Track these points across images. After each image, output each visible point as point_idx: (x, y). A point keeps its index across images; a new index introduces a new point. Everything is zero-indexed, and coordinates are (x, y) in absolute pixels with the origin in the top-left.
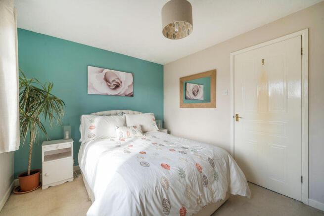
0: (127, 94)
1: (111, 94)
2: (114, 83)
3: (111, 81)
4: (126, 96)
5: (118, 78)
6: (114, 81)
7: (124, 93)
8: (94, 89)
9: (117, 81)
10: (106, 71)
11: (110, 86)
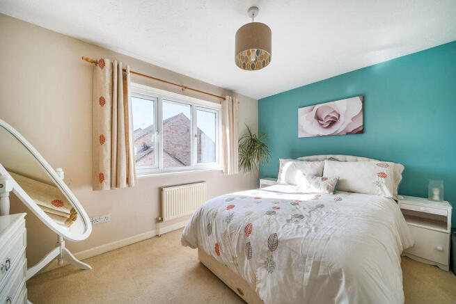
0: (351, 130)
1: (324, 134)
2: (329, 119)
3: (323, 118)
4: (348, 134)
5: (334, 111)
6: (328, 116)
7: (344, 131)
8: (303, 131)
9: (333, 115)
10: (317, 107)
11: (322, 125)
